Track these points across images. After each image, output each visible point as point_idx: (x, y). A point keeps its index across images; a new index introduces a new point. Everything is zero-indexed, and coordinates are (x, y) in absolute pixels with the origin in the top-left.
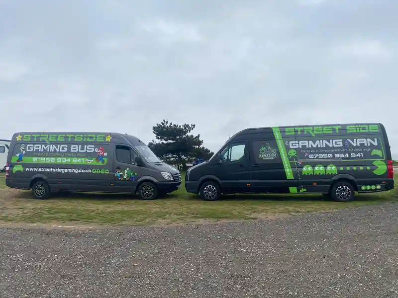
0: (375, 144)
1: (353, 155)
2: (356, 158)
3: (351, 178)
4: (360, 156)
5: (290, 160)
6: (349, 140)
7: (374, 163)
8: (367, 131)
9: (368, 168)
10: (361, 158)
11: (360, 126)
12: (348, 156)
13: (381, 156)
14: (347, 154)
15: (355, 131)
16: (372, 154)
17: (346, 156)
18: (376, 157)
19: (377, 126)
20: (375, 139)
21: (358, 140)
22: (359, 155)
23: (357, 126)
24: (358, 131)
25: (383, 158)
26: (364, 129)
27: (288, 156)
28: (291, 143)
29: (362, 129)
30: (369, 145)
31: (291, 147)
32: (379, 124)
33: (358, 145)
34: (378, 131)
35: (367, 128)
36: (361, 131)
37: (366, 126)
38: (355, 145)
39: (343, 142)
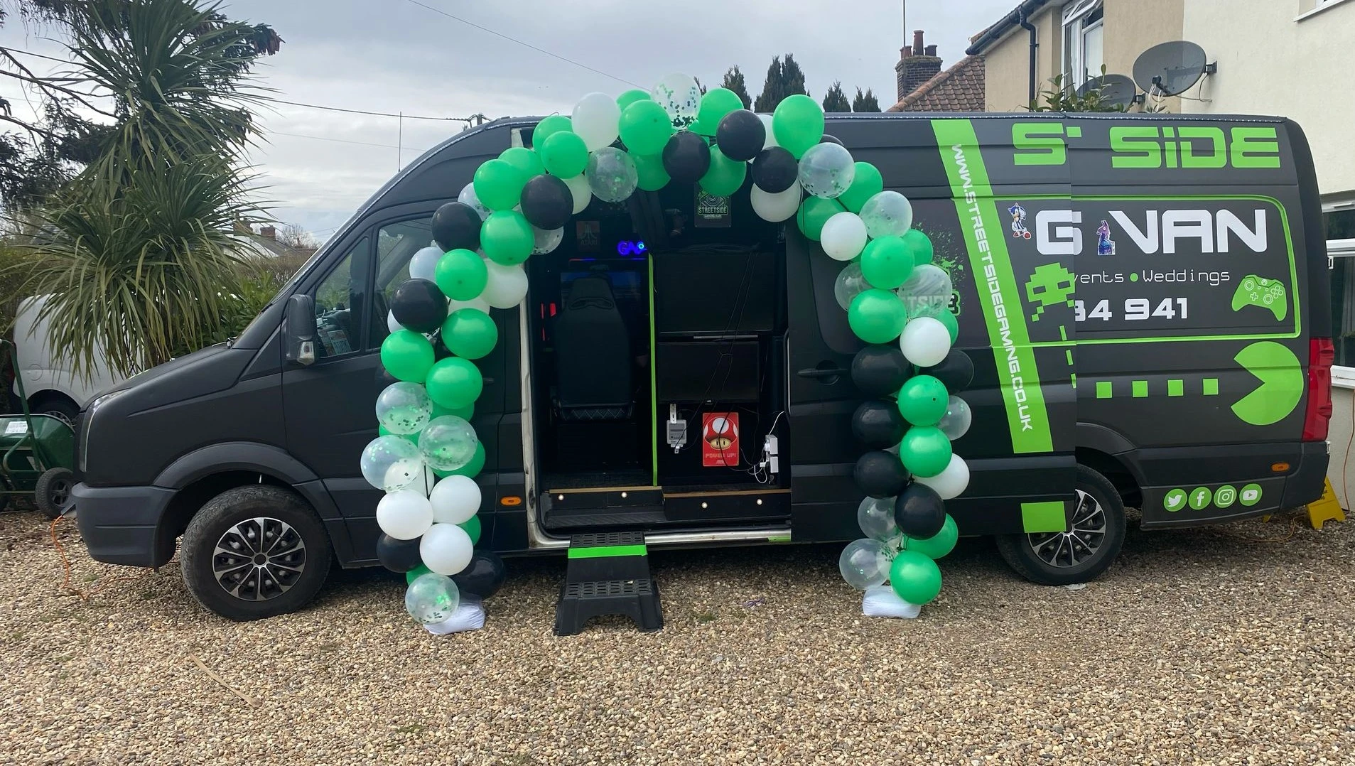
0: (1257, 242)
1: (1137, 309)
2: (1155, 325)
3: (1120, 445)
4: (1170, 314)
5: (1035, 332)
6: (1120, 217)
7: (1243, 358)
8: (1218, 161)
9: (1211, 386)
10: (1174, 326)
11: (1185, 132)
12: (1107, 315)
13: (1280, 315)
14: (1104, 304)
15: (1153, 162)
16: (1237, 304)
17: (1095, 314)
18: (1259, 320)
19: (1271, 132)
20: (1260, 216)
21: (1170, 216)
22: (1165, 309)
23: (1168, 132)
24: (1172, 163)
25: (1288, 325)
26: (1204, 147)
27: (1029, 308)
28: (1044, 219)
29: (1196, 152)
30: (1223, 247)
31: (1045, 247)
32: (1285, 122)
33: (1169, 248)
34: (1275, 163)
35: (1220, 143)
36: (1190, 162)
37: (1216, 134)
38: (1148, 245)
39: (1087, 229)
